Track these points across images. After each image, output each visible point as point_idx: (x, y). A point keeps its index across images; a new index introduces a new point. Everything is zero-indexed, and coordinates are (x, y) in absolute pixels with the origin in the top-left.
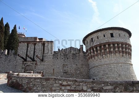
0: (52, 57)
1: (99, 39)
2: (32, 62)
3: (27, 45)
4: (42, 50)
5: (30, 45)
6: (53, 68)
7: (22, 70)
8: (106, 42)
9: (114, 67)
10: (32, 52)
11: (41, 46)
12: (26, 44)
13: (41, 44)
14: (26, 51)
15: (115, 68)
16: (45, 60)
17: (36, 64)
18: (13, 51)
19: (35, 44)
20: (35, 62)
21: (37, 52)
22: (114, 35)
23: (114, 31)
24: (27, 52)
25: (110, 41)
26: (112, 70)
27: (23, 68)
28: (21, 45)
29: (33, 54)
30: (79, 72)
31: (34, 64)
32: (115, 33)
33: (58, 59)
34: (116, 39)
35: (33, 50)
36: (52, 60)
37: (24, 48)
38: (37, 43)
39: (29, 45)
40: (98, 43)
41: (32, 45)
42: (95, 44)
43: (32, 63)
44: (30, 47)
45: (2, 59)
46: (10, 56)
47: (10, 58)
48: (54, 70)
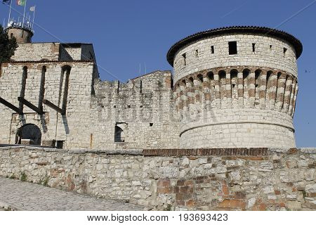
0: (89, 102)
1: (200, 58)
2: (36, 116)
3: (22, 71)
4: (64, 85)
5: (31, 70)
6: (89, 131)
7: (10, 138)
8: (215, 66)
9: (230, 133)
10: (38, 91)
11: (61, 72)
12: (20, 67)
13: (60, 69)
14: (20, 87)
15: (233, 135)
16: (70, 110)
17: (47, 121)
19: (44, 69)
20: (44, 115)
21: (49, 89)
22: (238, 49)
23: (241, 36)
24: (23, 89)
25: (226, 65)
26: (224, 140)
27: (13, 132)
28: (8, 71)
29: (39, 94)
30: (156, 142)
32: (243, 40)
33: (103, 107)
34: (242, 60)
35: (39, 85)
36: (89, 110)
37: (16, 80)
38: (51, 66)
39: (28, 70)
40: (196, 70)
41: (37, 70)
42: (190, 73)
43: (36, 118)
44: (31, 77)
48: (93, 137)
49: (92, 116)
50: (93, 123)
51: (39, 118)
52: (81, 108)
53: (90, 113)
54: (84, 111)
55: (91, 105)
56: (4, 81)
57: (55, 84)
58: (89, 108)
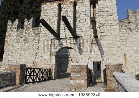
0: (117, 27)
2: (72, 40)
3: (57, 7)
5: (65, 6)
11: (89, 5)
12: (56, 4)
13: (89, 3)
14: (56, 18)
16: (102, 34)
17: (82, 44)
18: (31, 20)
20: (78, 39)
21: (81, 18)
28: (47, 8)
31: (78, 44)
33: (131, 30)
35: (72, 15)
36: (119, 34)
37: (53, 14)
39: (62, 6)
41: (69, 5)
44: (66, 10)
45: (12, 37)
46: (26, 31)
47: (25, 35)
48: (126, 57)
49: (122, 38)
50: (124, 45)
51: (74, 42)
52: (112, 32)
53: (121, 36)
54: (115, 34)
55: (120, 30)
56: (43, 15)
57: (85, 14)
58: (119, 32)
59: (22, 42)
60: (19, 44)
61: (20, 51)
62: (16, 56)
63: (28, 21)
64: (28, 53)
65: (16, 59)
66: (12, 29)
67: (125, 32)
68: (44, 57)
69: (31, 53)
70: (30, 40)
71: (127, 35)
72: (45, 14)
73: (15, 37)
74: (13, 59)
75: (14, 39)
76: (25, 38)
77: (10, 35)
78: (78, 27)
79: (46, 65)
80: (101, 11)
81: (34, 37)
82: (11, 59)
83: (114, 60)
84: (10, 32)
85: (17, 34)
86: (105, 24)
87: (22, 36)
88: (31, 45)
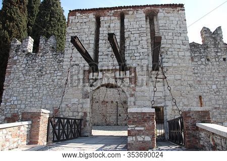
0: (188, 54)
2: (118, 73)
3: (94, 20)
4: (149, 34)
5: (106, 18)
6: (196, 93)
7: (82, 104)
11: (144, 19)
12: (92, 16)
13: (144, 15)
16: (165, 65)
17: (134, 80)
18: (52, 40)
19: (122, 16)
20: (128, 72)
21: (133, 39)
27: (86, 96)
28: (77, 21)
31: (128, 80)
33: (208, 60)
35: (118, 34)
36: (191, 64)
37: (86, 30)
38: (131, 13)
39: (102, 19)
41: (113, 18)
43: (117, 76)
44: (107, 25)
45: (18, 66)
46: (41, 56)
47: (40, 62)
48: (202, 100)
49: (196, 71)
50: (199, 81)
51: (122, 76)
52: (180, 61)
53: (193, 67)
54: (184, 65)
55: (192, 58)
56: (71, 31)
57: (139, 32)
58: (190, 61)
59: (36, 75)
60: (31, 77)
61: (31, 89)
62: (25, 97)
63: (46, 41)
64: (45, 92)
65: (24, 102)
66: (19, 53)
67: (199, 63)
68: (72, 100)
69: (50, 93)
70: (48, 72)
71: (202, 66)
72: (74, 31)
73: (24, 66)
74: (19, 102)
75: (21, 69)
76: (39, 68)
77: (15, 62)
78: (128, 52)
79: (75, 113)
80: (163, 28)
81: (56, 67)
82: (16, 103)
83: (185, 105)
84: (16, 58)
85: (27, 60)
86: (170, 50)
87: (34, 64)
88: (51, 80)
